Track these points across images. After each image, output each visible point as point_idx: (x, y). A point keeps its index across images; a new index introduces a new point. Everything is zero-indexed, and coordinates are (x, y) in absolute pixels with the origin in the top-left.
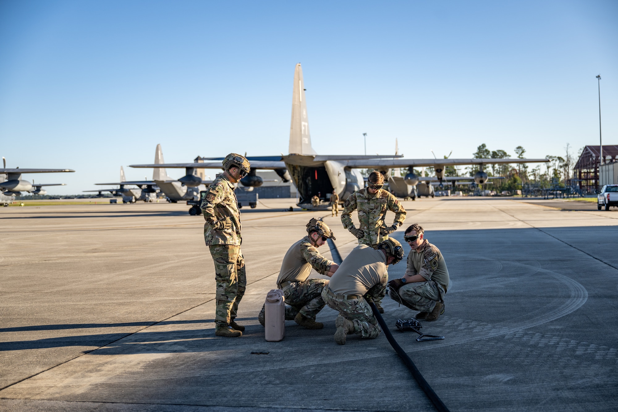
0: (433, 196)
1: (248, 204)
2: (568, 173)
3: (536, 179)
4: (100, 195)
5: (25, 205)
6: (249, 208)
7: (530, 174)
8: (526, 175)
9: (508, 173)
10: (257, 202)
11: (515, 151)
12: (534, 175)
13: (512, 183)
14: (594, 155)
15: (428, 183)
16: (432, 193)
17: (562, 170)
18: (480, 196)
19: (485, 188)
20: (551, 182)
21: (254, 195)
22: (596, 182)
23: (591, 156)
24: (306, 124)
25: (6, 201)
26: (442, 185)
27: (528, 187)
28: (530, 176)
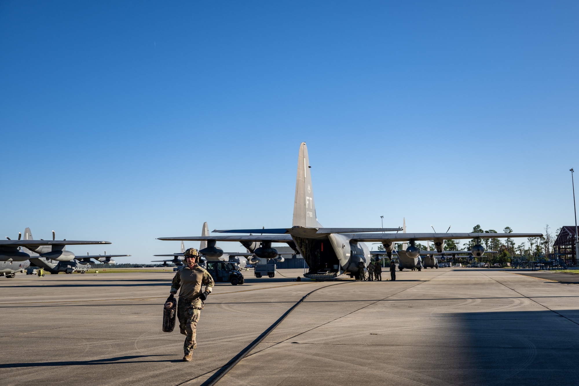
0: (437, 268)
1: (267, 274)
2: (548, 249)
3: (522, 254)
4: (165, 264)
5: (100, 272)
6: (267, 277)
7: (516, 249)
8: (514, 250)
9: (499, 248)
10: (275, 272)
11: (504, 230)
12: (521, 250)
13: (502, 257)
14: (570, 234)
15: (432, 256)
16: (436, 264)
17: (543, 246)
18: (477, 267)
19: (481, 262)
20: (534, 256)
21: (272, 265)
22: (573, 256)
23: (568, 234)
24: (311, 199)
25: (83, 269)
26: (444, 258)
27: (517, 260)
28: (516, 251)
